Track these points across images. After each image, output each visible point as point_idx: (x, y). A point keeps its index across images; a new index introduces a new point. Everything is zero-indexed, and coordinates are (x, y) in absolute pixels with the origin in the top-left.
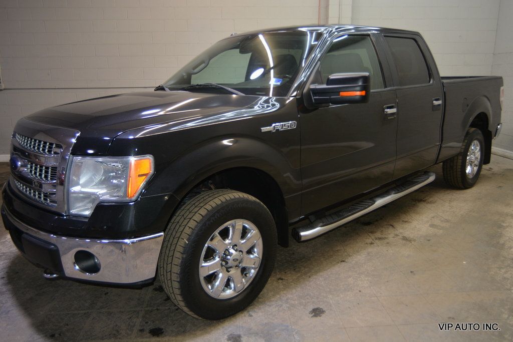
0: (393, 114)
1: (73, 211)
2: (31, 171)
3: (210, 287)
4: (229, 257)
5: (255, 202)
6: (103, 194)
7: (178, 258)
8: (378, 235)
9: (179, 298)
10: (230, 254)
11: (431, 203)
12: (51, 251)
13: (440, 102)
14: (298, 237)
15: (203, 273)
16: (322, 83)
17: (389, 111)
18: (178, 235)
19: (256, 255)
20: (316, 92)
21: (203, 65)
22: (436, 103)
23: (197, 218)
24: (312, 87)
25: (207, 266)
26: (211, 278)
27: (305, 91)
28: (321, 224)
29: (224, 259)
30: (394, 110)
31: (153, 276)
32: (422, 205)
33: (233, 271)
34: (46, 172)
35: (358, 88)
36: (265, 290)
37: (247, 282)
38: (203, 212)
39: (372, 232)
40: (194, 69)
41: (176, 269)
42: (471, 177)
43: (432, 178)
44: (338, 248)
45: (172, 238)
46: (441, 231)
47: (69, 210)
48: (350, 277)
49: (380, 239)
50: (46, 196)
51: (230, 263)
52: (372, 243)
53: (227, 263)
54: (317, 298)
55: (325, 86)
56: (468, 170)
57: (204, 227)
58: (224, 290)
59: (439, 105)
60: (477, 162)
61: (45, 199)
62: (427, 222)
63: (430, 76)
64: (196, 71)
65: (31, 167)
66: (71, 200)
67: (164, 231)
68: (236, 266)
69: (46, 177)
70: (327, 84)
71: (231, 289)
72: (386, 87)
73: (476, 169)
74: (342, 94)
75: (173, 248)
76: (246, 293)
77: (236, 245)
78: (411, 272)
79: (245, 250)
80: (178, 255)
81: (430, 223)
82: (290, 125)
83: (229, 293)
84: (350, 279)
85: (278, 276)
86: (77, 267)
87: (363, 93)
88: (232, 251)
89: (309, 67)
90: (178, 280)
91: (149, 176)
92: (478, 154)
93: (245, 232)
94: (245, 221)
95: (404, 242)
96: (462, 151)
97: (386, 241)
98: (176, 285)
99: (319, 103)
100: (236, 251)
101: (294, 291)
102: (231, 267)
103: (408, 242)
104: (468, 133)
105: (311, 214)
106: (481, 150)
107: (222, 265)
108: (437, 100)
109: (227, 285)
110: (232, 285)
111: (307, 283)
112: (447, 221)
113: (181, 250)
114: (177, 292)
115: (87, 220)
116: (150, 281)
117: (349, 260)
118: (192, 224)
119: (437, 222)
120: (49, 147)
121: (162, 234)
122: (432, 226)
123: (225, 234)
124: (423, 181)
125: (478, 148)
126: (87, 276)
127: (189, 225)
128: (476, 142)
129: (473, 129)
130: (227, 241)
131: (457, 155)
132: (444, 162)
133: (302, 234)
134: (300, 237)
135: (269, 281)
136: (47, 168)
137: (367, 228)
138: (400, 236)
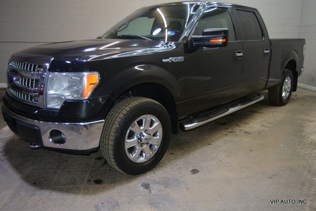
0: (240, 57)
1: (49, 106)
2: (22, 83)
3: (131, 155)
4: (142, 137)
5: (158, 105)
6: (68, 96)
7: (112, 136)
8: (230, 130)
9: (113, 160)
10: (143, 136)
11: (261, 113)
12: (35, 130)
13: (268, 51)
14: (183, 129)
15: (127, 146)
16: (199, 35)
17: (239, 54)
18: (112, 122)
19: (158, 137)
20: (195, 40)
21: (125, 26)
22: (266, 52)
23: (124, 112)
24: (193, 37)
25: (129, 142)
26: (132, 150)
27: (189, 39)
28: (197, 121)
29: (139, 139)
30: (241, 54)
31: (98, 146)
32: (256, 114)
33: (145, 146)
34: (32, 83)
35: (221, 38)
36: (163, 159)
37: (152, 153)
38: (128, 109)
39: (226, 129)
40: (119, 28)
41: (111, 143)
42: (285, 99)
43: (262, 98)
44: (207, 137)
45: (108, 124)
46: (267, 129)
47: (46, 105)
48: (214, 152)
49: (231, 132)
50: (31, 97)
51: (144, 141)
52: (226, 135)
53: (141, 141)
54: (195, 164)
55: (201, 36)
56: (284, 94)
57: (128, 118)
58: (139, 158)
59: (267, 53)
60: (289, 90)
61: (31, 100)
62: (259, 123)
63: (263, 35)
64: (120, 29)
65: (22, 81)
66: (48, 99)
67: (104, 119)
68: (147, 143)
69: (32, 86)
70: (203, 35)
71: (143, 157)
72: (236, 40)
73: (288, 94)
74: (211, 41)
75: (109, 130)
76: (152, 159)
77: (147, 131)
78: (250, 150)
79: (152, 134)
80: (112, 134)
81: (261, 124)
82: (180, 59)
83: (142, 159)
84: (214, 154)
85: (171, 152)
86: (51, 140)
87: (224, 40)
88: (144, 134)
89: (189, 28)
90: (113, 149)
91: (96, 85)
92: (290, 86)
93: (152, 123)
94: (152, 116)
95: (245, 134)
96: (281, 83)
97: (235, 133)
98: (111, 152)
99: (197, 47)
100: (147, 134)
101: (180, 160)
102: (143, 144)
103: (248, 135)
104: (284, 72)
105: (190, 115)
106: (291, 82)
107: (138, 142)
108: (266, 50)
109: (141, 155)
110: (144, 155)
111: (188, 156)
112: (271, 123)
113: (114, 131)
114: (112, 156)
115: (58, 111)
116: (96, 149)
117: (213, 143)
118: (121, 116)
119: (265, 124)
120: (34, 68)
121: (103, 120)
122: (262, 126)
123: (140, 123)
124: (257, 99)
125: (290, 81)
126: (58, 146)
127: (119, 116)
128: (288, 77)
129: (287, 70)
130: (142, 128)
131: (277, 85)
132: (269, 89)
133: (186, 126)
134: (184, 128)
135: (165, 154)
136: (32, 80)
137: (223, 126)
138: (243, 131)
